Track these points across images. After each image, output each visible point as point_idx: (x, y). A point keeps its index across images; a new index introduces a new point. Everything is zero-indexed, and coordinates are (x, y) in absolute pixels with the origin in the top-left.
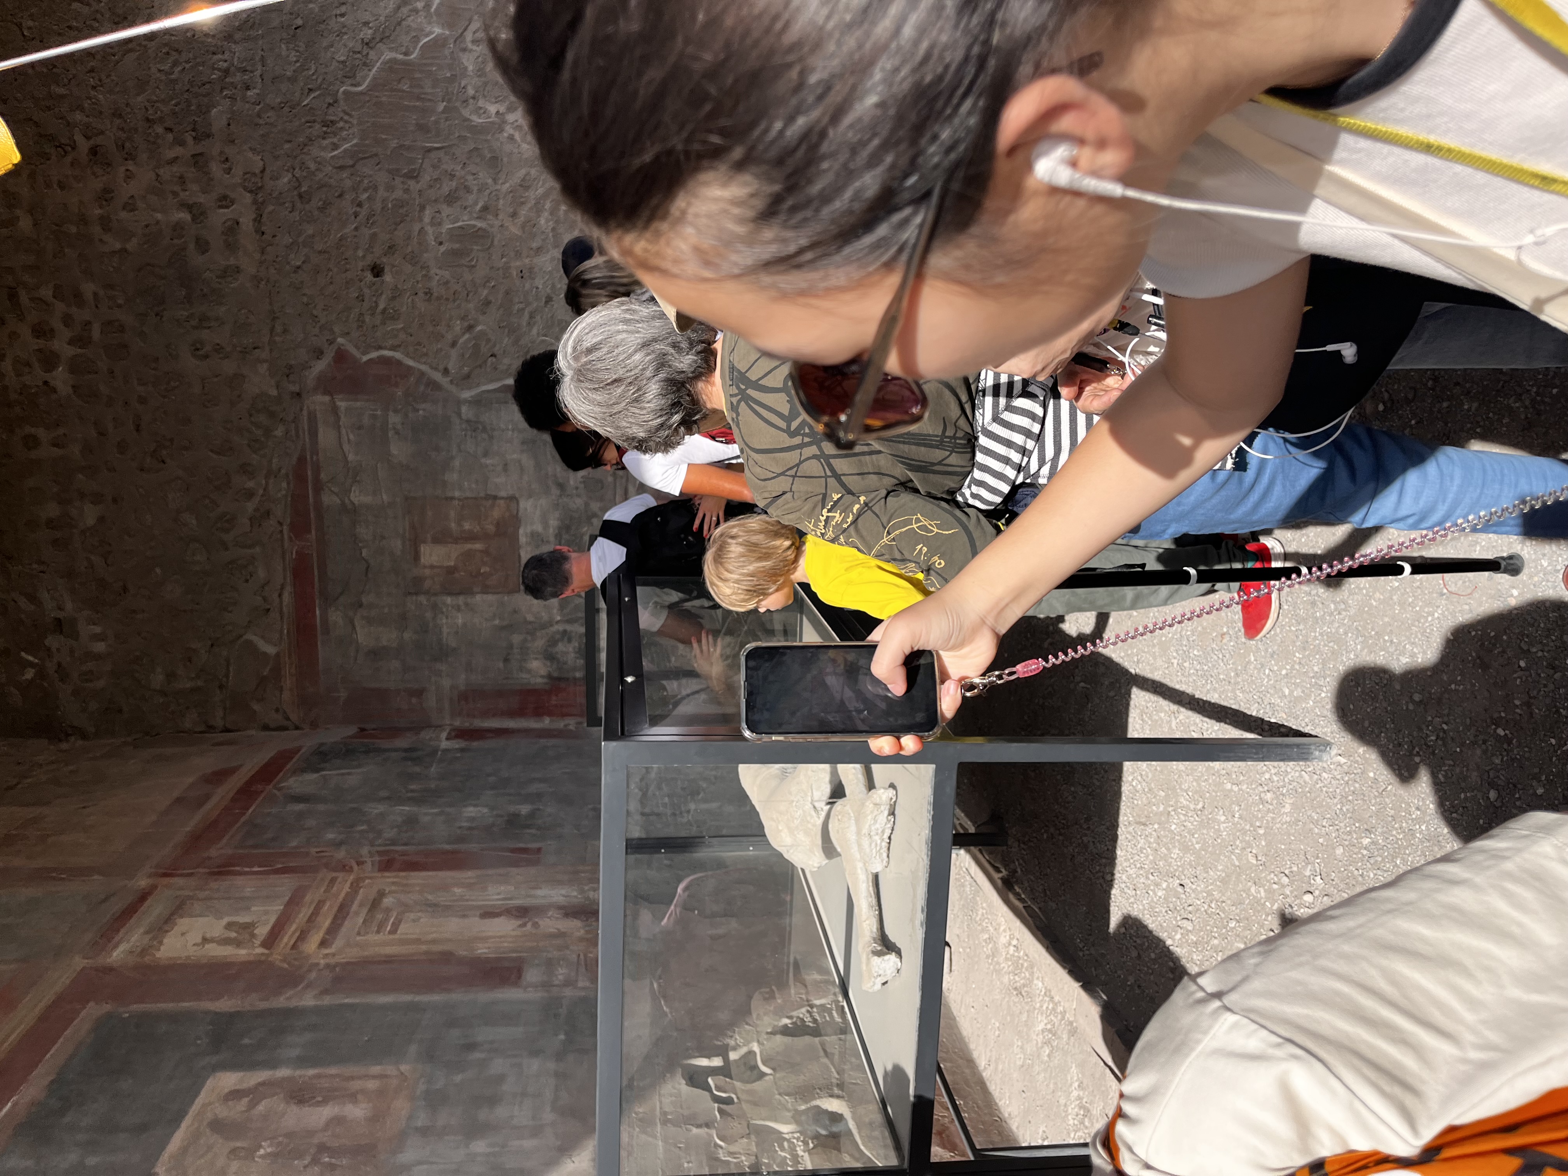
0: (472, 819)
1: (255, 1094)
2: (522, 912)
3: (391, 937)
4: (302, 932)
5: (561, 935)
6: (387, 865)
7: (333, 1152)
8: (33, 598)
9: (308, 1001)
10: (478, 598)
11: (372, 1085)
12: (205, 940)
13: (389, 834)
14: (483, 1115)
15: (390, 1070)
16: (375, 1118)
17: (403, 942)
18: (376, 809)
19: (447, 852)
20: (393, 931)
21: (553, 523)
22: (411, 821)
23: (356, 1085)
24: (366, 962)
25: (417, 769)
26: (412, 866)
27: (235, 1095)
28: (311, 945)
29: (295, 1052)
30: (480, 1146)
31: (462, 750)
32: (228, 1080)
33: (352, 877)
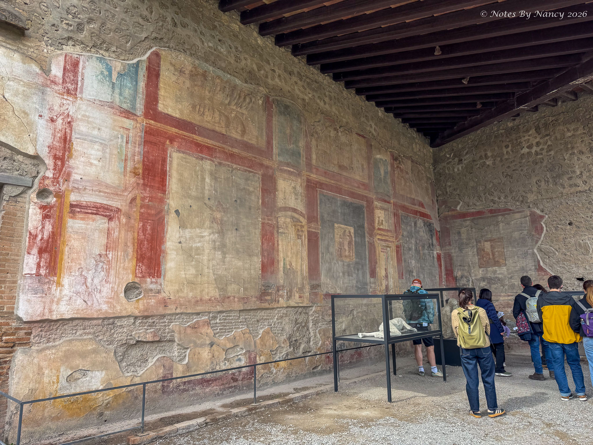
0: (411, 263)
1: (350, 236)
2: (387, 276)
3: (380, 251)
4: (381, 234)
5: (381, 285)
6: (397, 247)
7: (340, 251)
8: (467, 153)
9: (367, 239)
10: (477, 257)
11: (351, 254)
12: (379, 217)
13: (406, 246)
14: (346, 274)
15: (354, 257)
16: (346, 256)
17: (379, 254)
18: (413, 241)
19: (401, 258)
20: (382, 251)
21: (500, 276)
22: (410, 249)
23: (351, 252)
24: (375, 248)
25: (426, 247)
26: (397, 252)
27: (350, 232)
29: (357, 240)
30: (341, 274)
31: (433, 257)
32: (352, 231)
33: (394, 240)
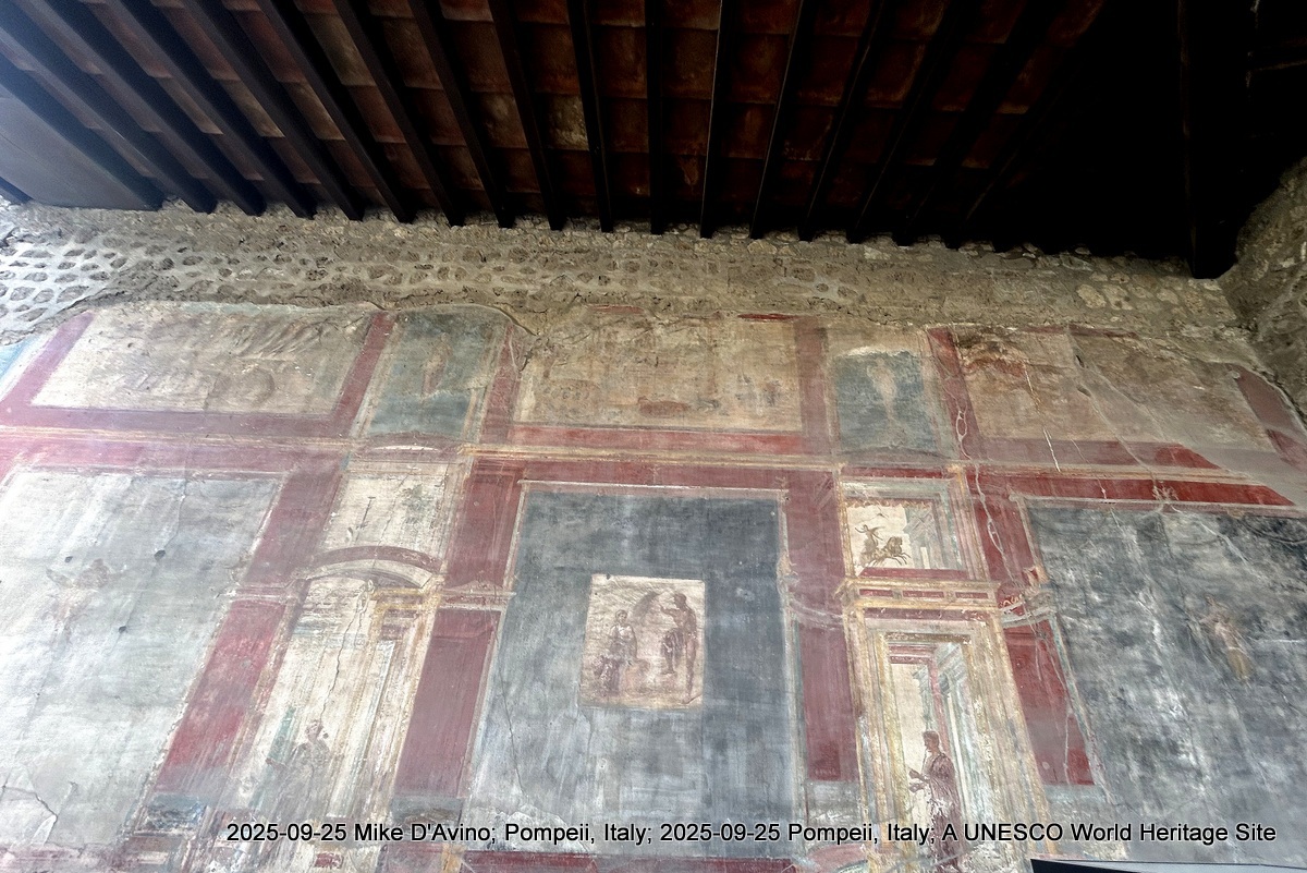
0: (1148, 702)
3: (886, 660)
4: (890, 591)
5: (901, 812)
6: (1018, 635)
9: (789, 618)
13: (1089, 626)
14: (636, 765)
16: (643, 690)
17: (877, 672)
18: (1147, 603)
19: (1059, 686)
20: (893, 660)
22: (1127, 640)
24: (844, 648)
26: (1021, 658)
28: (869, 602)
29: (724, 624)
30: (603, 766)
32: (696, 592)
33: (988, 609)
